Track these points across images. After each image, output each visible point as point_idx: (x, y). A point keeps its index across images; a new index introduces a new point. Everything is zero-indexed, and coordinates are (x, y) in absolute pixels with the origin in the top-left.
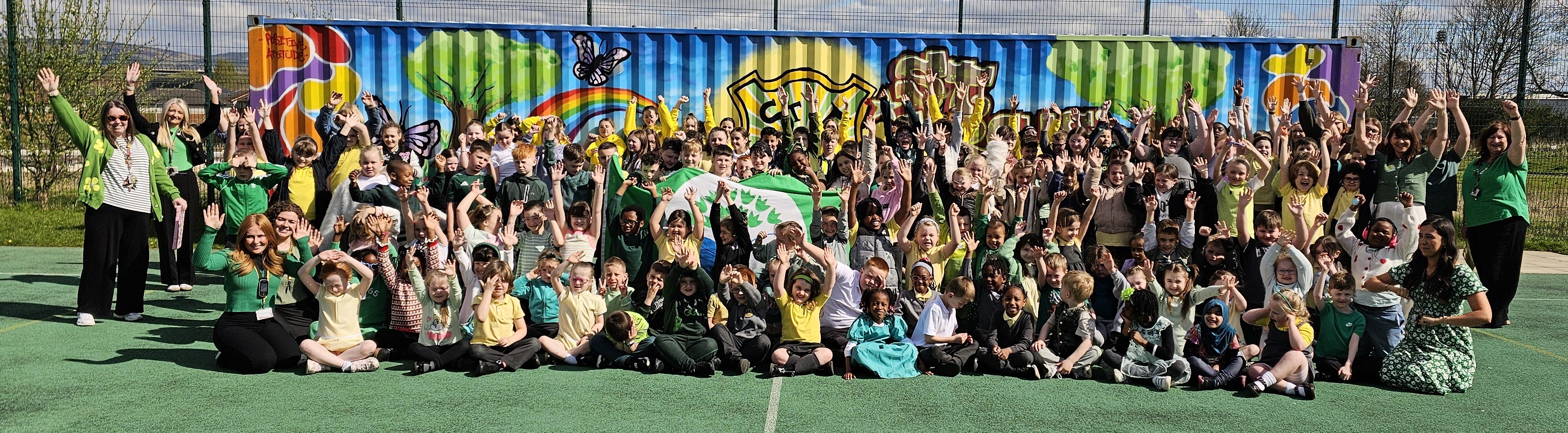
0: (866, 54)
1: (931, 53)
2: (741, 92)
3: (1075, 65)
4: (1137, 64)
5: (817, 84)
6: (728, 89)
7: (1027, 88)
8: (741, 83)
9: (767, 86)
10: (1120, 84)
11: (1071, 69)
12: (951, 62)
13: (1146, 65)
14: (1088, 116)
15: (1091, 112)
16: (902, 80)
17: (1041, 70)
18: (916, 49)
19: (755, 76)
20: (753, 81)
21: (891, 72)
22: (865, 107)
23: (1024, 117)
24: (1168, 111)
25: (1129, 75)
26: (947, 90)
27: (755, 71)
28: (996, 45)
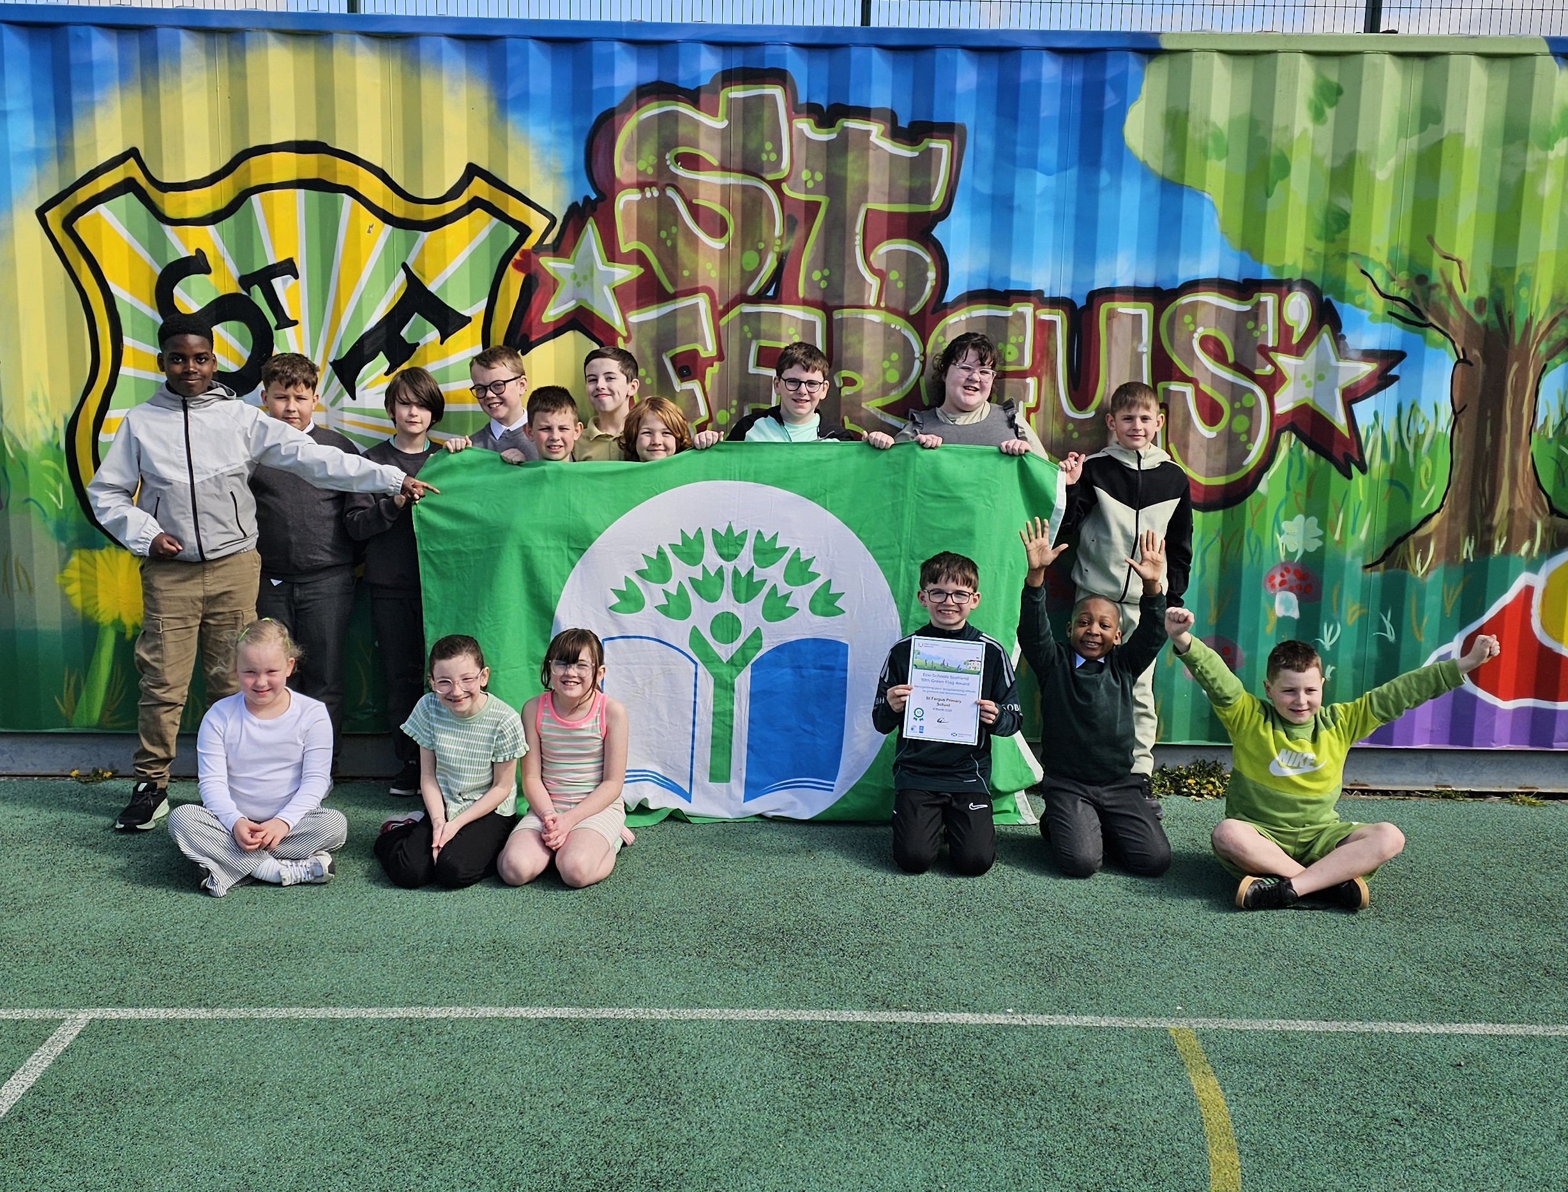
0: (511, 94)
1: (737, 93)
2: (82, 225)
3: (1218, 137)
4: (1432, 134)
5: (347, 199)
6: (41, 213)
7: (1058, 217)
8: (83, 194)
9: (171, 203)
10: (1369, 203)
11: (1204, 151)
12: (805, 125)
13: (1460, 136)
14: (1256, 314)
15: (1269, 299)
16: (641, 186)
17: (1106, 156)
18: (683, 77)
19: (130, 169)
20: (128, 186)
21: (600, 159)
22: (514, 280)
23: (1045, 315)
24: (1523, 293)
25: (1399, 173)
26: (790, 223)
27: (133, 153)
28: (954, 66)
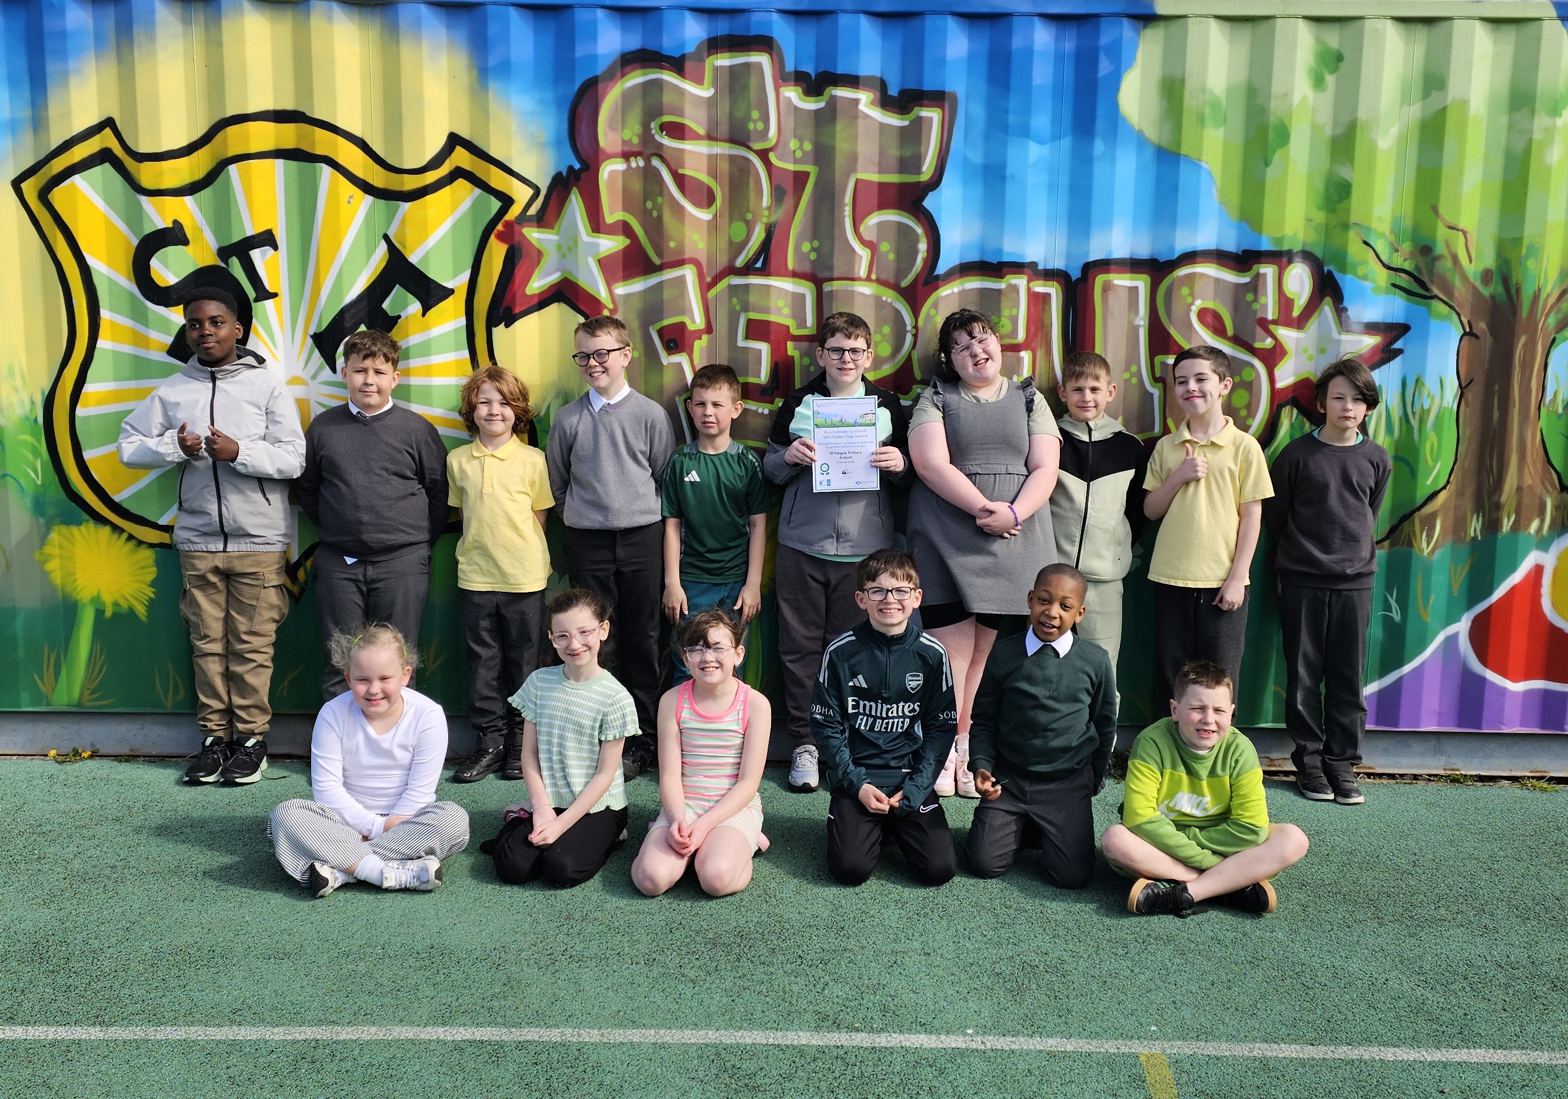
0: (492, 62)
1: (724, 60)
2: (57, 196)
3: (1215, 105)
4: (1435, 101)
5: (326, 170)
6: (17, 184)
7: (1053, 187)
8: (59, 165)
9: (148, 174)
11: (1202, 120)
12: (792, 94)
13: (1465, 103)
14: (1255, 286)
15: (1268, 271)
16: (626, 156)
17: (1100, 124)
18: (668, 45)
19: (106, 139)
20: (104, 156)
21: (583, 129)
22: (497, 251)
23: (1039, 287)
24: (1531, 264)
25: (1402, 142)
26: (778, 193)
27: (109, 123)
28: (944, 33)
